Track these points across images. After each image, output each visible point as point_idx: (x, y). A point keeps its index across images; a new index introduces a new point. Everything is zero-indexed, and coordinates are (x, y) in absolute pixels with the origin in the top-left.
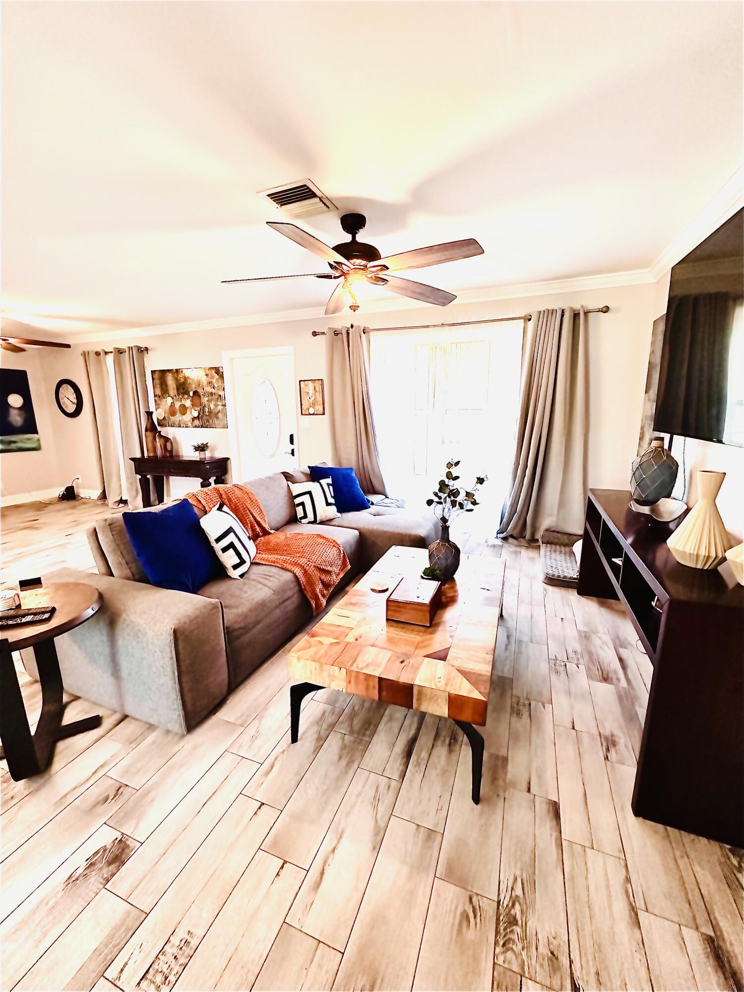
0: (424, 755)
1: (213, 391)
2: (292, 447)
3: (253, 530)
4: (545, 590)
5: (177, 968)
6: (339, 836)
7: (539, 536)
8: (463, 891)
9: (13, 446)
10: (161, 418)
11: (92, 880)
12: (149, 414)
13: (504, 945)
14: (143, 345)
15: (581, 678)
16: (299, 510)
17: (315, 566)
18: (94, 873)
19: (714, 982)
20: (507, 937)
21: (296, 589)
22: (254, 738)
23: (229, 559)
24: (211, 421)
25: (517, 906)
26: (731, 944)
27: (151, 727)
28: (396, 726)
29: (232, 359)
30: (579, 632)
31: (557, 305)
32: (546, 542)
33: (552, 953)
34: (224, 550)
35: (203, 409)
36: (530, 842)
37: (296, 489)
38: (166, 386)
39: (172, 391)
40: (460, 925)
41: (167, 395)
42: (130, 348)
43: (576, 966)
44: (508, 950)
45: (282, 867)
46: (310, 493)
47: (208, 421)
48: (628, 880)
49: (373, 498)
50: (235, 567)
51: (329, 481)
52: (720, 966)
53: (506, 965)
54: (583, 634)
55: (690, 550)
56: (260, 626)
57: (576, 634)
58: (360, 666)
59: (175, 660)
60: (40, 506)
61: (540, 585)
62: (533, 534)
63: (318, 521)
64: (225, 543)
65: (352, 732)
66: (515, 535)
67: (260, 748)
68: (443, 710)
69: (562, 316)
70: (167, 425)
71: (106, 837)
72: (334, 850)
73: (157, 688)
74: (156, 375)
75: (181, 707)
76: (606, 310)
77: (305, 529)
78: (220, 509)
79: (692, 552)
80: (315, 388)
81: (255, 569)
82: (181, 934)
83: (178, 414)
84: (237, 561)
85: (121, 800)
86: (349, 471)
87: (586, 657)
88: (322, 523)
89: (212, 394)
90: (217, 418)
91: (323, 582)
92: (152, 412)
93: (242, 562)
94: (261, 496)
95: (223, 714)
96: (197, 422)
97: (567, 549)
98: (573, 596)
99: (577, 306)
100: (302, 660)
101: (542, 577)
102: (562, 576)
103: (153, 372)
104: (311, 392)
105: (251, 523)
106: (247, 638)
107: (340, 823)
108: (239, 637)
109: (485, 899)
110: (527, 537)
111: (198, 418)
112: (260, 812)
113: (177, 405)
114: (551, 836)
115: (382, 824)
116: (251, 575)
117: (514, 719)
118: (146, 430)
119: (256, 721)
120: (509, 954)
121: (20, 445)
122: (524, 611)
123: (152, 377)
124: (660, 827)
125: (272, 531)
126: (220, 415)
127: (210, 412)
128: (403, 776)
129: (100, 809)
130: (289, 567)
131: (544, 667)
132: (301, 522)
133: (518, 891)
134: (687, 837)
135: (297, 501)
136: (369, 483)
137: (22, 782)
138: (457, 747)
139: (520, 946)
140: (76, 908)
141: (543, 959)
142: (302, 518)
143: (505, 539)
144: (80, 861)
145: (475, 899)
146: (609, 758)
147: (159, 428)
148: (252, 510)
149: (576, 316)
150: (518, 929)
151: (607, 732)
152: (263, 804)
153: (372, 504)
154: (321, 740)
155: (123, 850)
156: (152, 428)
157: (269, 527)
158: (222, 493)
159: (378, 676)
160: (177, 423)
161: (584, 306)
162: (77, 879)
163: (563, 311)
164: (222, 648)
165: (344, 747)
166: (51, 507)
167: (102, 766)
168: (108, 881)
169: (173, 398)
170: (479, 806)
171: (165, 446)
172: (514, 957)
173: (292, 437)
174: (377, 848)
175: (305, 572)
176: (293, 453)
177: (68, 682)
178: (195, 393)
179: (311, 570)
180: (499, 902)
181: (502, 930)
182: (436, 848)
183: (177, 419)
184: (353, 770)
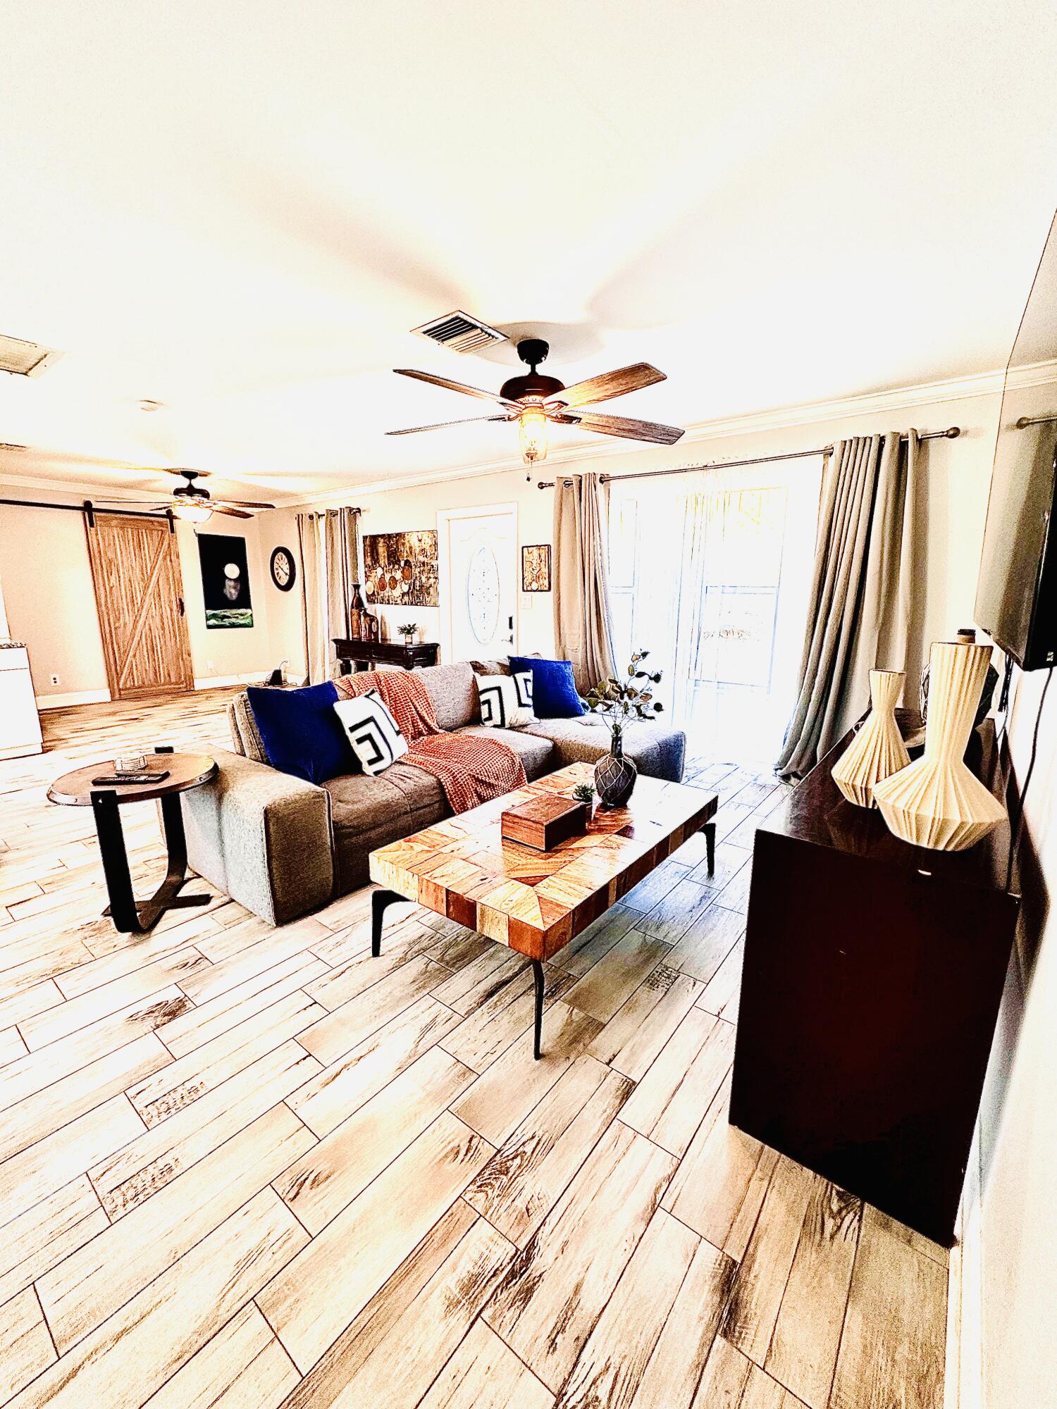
0: (508, 999)
1: (426, 560)
2: (511, 632)
3: (415, 726)
5: (180, 1105)
6: (371, 1049)
8: (469, 1130)
9: (227, 622)
10: (370, 593)
11: (147, 1023)
12: (357, 587)
13: (478, 1187)
14: (355, 506)
16: (484, 709)
17: (470, 775)
18: (150, 1019)
19: (703, 1300)
20: (488, 1181)
22: (338, 944)
23: (364, 752)
24: (421, 598)
25: (518, 1161)
26: (756, 1277)
27: (251, 914)
29: (448, 521)
31: (872, 431)
33: (528, 1210)
34: (360, 741)
35: (414, 584)
36: (576, 1110)
37: (483, 683)
38: (377, 554)
39: (383, 560)
40: (446, 1156)
41: (377, 565)
42: (342, 510)
43: (547, 1229)
44: (481, 1191)
45: (304, 1059)
46: (499, 689)
47: (418, 597)
48: (670, 1179)
50: (371, 762)
51: (529, 675)
53: (471, 1203)
56: (380, 830)
58: (433, 876)
64: (361, 732)
65: (441, 960)
68: (505, 937)
69: (881, 447)
70: (376, 601)
71: (171, 995)
72: (359, 1059)
74: (368, 542)
75: (269, 895)
76: (955, 433)
78: (368, 696)
80: (540, 556)
81: (397, 769)
82: (195, 1083)
83: (388, 588)
84: (374, 755)
85: (197, 969)
86: (564, 665)
88: (512, 728)
89: (423, 563)
90: (429, 594)
91: (477, 793)
92: (361, 585)
93: (380, 758)
95: (321, 917)
96: (406, 598)
99: (905, 430)
103: (365, 538)
104: (535, 562)
105: (413, 717)
107: (379, 1038)
108: (350, 835)
109: (486, 1143)
111: (408, 593)
112: (308, 1010)
113: (388, 576)
114: (605, 1111)
115: (421, 1049)
116: (387, 775)
117: (645, 988)
118: (352, 607)
119: (349, 930)
120: (481, 1195)
121: (233, 620)
123: (364, 544)
125: (441, 731)
126: (431, 590)
127: (421, 586)
128: (470, 1013)
129: (175, 971)
130: (436, 771)
132: (482, 725)
133: (529, 1148)
135: (483, 697)
139: (496, 1193)
140: (126, 1040)
141: (514, 1211)
142: (487, 719)
143: (784, 777)
144: (144, 1006)
145: (475, 1141)
147: (366, 605)
148: (416, 703)
149: (903, 446)
150: (505, 1179)
152: (316, 1003)
153: (592, 711)
154: (404, 960)
155: (180, 1008)
156: (358, 604)
157: (437, 725)
158: (382, 679)
159: (446, 886)
161: (918, 429)
162: (136, 1020)
163: (883, 439)
165: (424, 972)
167: (193, 938)
168: (158, 1027)
169: (383, 569)
170: (538, 1063)
171: (370, 626)
172: (484, 1199)
173: (511, 619)
174: (402, 1070)
175: (455, 780)
178: (407, 562)
179: (464, 778)
180: (499, 1151)
181: (488, 1173)
182: (465, 1085)
183: (387, 595)
184: (421, 995)
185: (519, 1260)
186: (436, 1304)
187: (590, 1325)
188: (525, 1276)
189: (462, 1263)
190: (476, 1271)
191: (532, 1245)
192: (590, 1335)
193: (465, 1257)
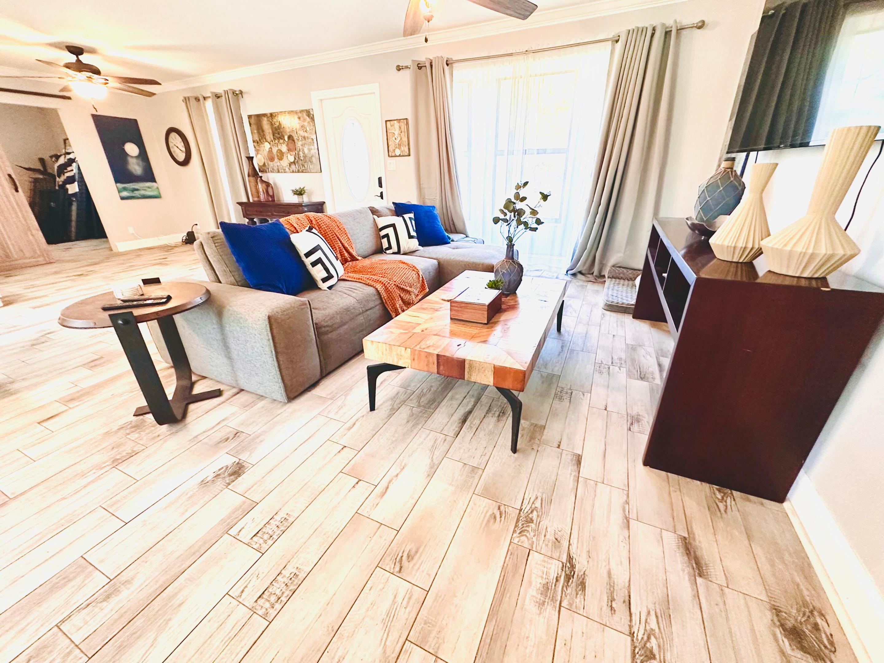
0: (477, 422)
1: (306, 134)
2: (380, 190)
3: (342, 255)
4: (603, 314)
5: (279, 532)
6: (402, 467)
7: (606, 273)
8: (495, 503)
9: (137, 193)
10: (261, 164)
11: (218, 483)
12: (250, 159)
13: (520, 533)
14: (237, 88)
15: (621, 376)
16: (385, 241)
17: (395, 285)
18: (219, 480)
19: (679, 562)
20: (523, 529)
21: (378, 302)
22: (340, 408)
23: (318, 273)
24: (306, 166)
25: (535, 513)
26: (700, 542)
28: (455, 403)
29: (321, 100)
30: (627, 345)
31: (647, 23)
32: (611, 276)
33: (556, 539)
34: (314, 264)
35: (298, 154)
36: (554, 478)
37: (382, 222)
38: (263, 131)
39: (269, 136)
40: (488, 521)
41: (264, 140)
42: (226, 92)
43: (574, 547)
44: (523, 536)
45: (357, 483)
46: (393, 226)
47: (303, 165)
48: (627, 503)
49: (452, 236)
50: (324, 280)
51: (412, 215)
52: (687, 554)
53: (519, 544)
54: (630, 346)
55: (729, 243)
56: (346, 327)
57: (624, 346)
58: (422, 347)
59: (271, 341)
60: (168, 248)
61: (599, 311)
62: (600, 271)
63: (402, 252)
64: (313, 258)
65: (419, 406)
66: (583, 272)
67: (345, 413)
68: (489, 379)
69: (653, 35)
70: (267, 170)
71: (227, 461)
72: (397, 475)
73: (261, 365)
74: (253, 121)
75: (280, 380)
76: (701, 26)
77: (388, 257)
78: (310, 230)
79: (730, 245)
80: (400, 128)
81: (342, 283)
82: (282, 515)
83: (276, 160)
84: (325, 275)
85: (239, 440)
86: (431, 208)
87: (629, 362)
88: (405, 254)
89: (304, 137)
90: (311, 162)
91: (402, 299)
92: (253, 157)
94: (349, 225)
95: (317, 391)
96: (293, 167)
97: (631, 282)
98: (628, 319)
99: (670, 22)
100: (374, 343)
101: (602, 304)
102: (620, 303)
103: (250, 117)
104: (397, 132)
105: (339, 248)
106: (333, 335)
107: (403, 460)
108: (326, 333)
109: (510, 508)
110: (594, 274)
111: (294, 163)
112: (342, 452)
113: (275, 150)
114: (571, 474)
115: (437, 462)
117: (556, 402)
118: (249, 176)
119: (343, 397)
120: (523, 538)
121: (142, 192)
122: (581, 329)
123: (249, 122)
124: (663, 473)
125: (360, 258)
126: (314, 159)
127: (305, 157)
128: (457, 434)
129: (222, 445)
130: (372, 283)
131: (590, 368)
132: (386, 253)
133: (538, 504)
134: (683, 480)
135: (383, 233)
136: (451, 223)
137: (165, 426)
138: (505, 418)
139: (532, 534)
140: (207, 498)
141: (549, 542)
142: (387, 249)
143: (574, 275)
144: (208, 473)
145: (502, 508)
146: (632, 430)
147: (260, 174)
148: (340, 237)
149: (667, 34)
150: (533, 525)
151: (634, 413)
152: (345, 447)
153: (453, 241)
154: (393, 411)
155: (240, 468)
156: (254, 174)
157: (356, 254)
158: (312, 219)
159: (436, 352)
160: (276, 169)
161: (678, 21)
162: (207, 482)
163: (654, 29)
164: (312, 339)
165: (412, 415)
166: (176, 250)
167: (223, 420)
168: (229, 484)
169: (270, 144)
170: (516, 455)
171: (267, 192)
172: (526, 540)
173: (380, 179)
174: (430, 476)
175: (386, 289)
176: (382, 196)
177: (194, 365)
178: (290, 137)
179: (392, 287)
180: (521, 510)
181: (520, 525)
182: (477, 477)
183: (276, 165)
184: (417, 429)
185: (567, 568)
186: (531, 607)
187: (627, 592)
188: (575, 576)
189: (533, 579)
190: (544, 582)
191: (570, 559)
192: (630, 597)
193: (534, 576)
